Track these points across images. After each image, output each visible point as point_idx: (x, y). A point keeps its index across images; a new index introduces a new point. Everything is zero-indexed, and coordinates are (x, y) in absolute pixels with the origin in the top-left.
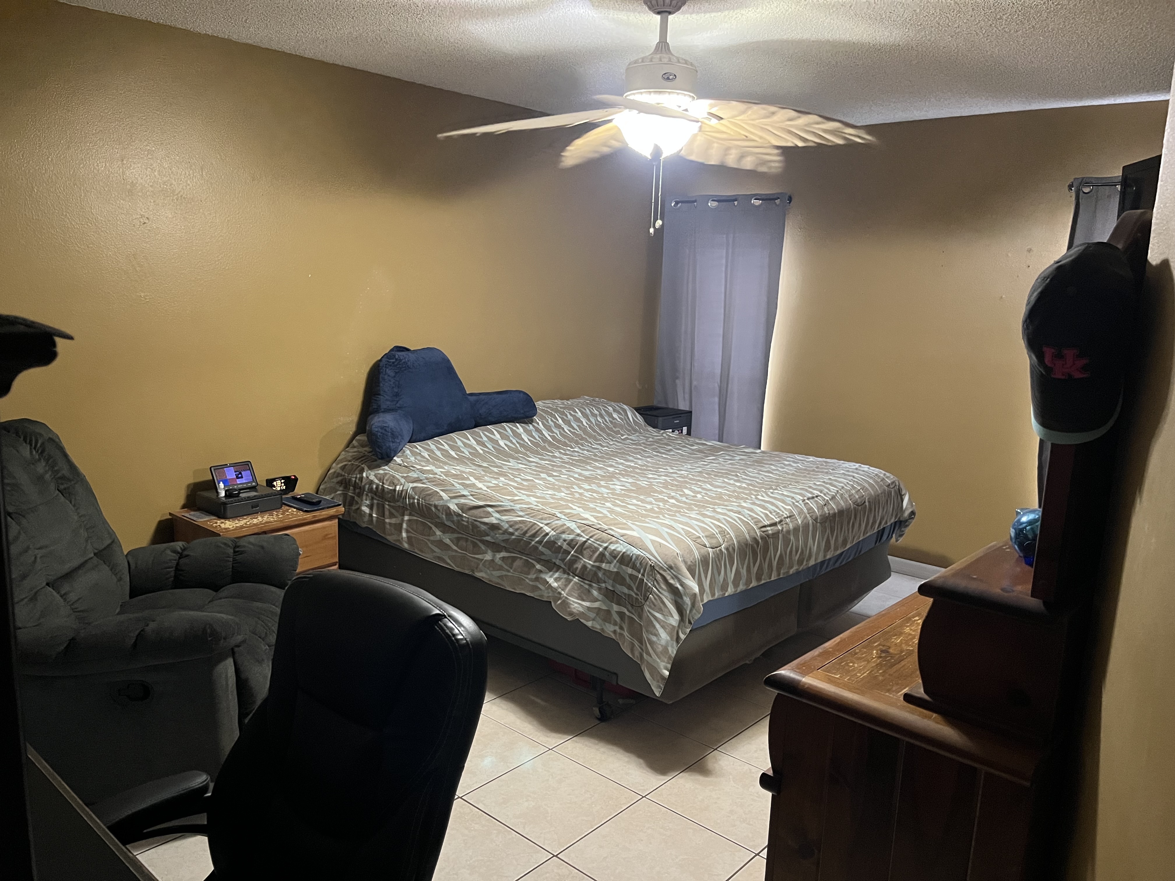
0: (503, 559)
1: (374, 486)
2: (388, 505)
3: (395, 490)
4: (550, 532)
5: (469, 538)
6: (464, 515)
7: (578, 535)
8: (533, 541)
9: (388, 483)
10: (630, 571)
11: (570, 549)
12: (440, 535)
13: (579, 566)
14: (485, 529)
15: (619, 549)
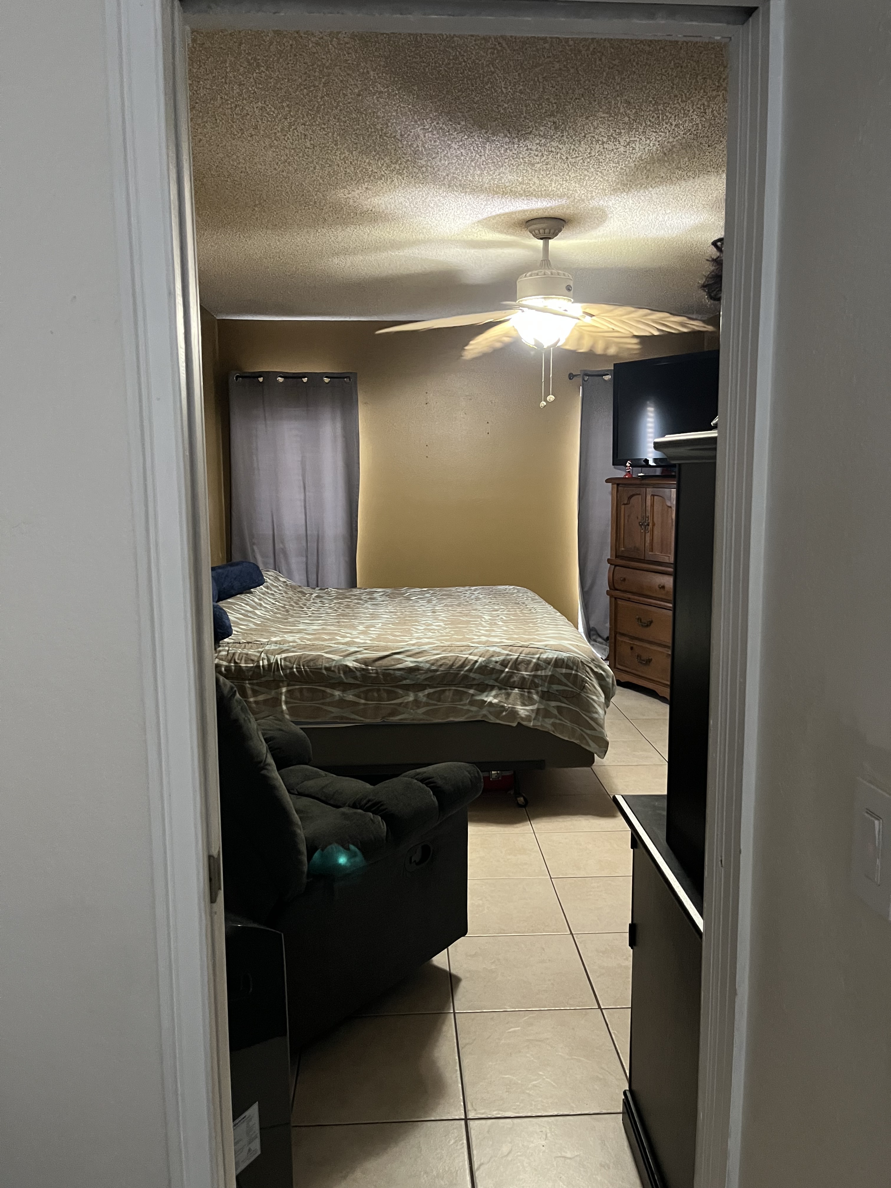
0: (428, 696)
1: (223, 669)
2: (249, 684)
3: (258, 666)
4: (479, 659)
5: (381, 688)
6: (370, 668)
7: (508, 655)
8: (462, 671)
9: (243, 661)
10: (564, 671)
11: (502, 668)
12: (339, 695)
13: (515, 679)
14: (402, 674)
15: (550, 656)
